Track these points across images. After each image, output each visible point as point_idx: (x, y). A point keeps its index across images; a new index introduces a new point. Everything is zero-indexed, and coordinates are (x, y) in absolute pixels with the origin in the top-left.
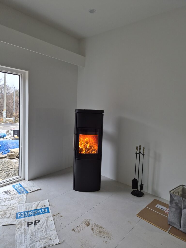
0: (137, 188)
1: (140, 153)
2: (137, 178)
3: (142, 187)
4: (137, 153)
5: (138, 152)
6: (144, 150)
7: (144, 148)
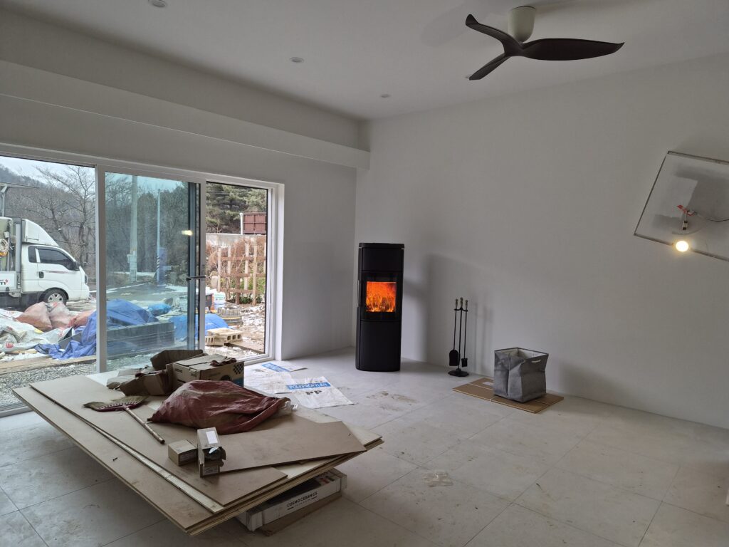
0: (457, 364)
1: (461, 309)
2: (457, 349)
3: (465, 363)
4: (456, 310)
5: (458, 308)
6: (467, 304)
7: (467, 301)
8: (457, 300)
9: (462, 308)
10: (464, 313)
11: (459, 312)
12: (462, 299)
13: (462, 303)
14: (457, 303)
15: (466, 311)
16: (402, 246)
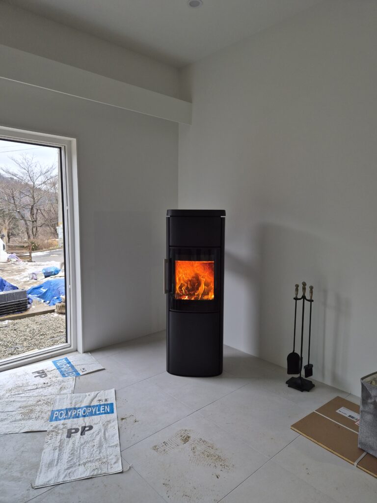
3: (309, 370)
8: (297, 286)
9: (304, 296)
10: (307, 304)
11: (300, 302)
12: (304, 284)
13: (304, 289)
14: (297, 290)
15: (311, 301)
16: (223, 212)
